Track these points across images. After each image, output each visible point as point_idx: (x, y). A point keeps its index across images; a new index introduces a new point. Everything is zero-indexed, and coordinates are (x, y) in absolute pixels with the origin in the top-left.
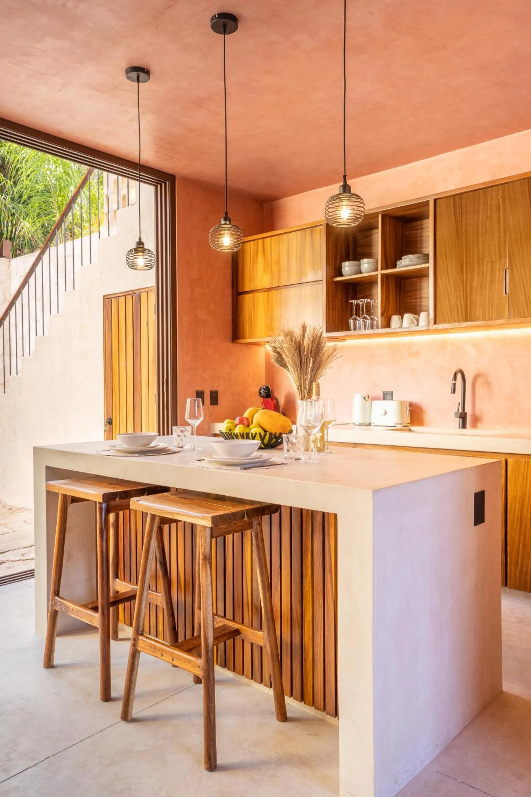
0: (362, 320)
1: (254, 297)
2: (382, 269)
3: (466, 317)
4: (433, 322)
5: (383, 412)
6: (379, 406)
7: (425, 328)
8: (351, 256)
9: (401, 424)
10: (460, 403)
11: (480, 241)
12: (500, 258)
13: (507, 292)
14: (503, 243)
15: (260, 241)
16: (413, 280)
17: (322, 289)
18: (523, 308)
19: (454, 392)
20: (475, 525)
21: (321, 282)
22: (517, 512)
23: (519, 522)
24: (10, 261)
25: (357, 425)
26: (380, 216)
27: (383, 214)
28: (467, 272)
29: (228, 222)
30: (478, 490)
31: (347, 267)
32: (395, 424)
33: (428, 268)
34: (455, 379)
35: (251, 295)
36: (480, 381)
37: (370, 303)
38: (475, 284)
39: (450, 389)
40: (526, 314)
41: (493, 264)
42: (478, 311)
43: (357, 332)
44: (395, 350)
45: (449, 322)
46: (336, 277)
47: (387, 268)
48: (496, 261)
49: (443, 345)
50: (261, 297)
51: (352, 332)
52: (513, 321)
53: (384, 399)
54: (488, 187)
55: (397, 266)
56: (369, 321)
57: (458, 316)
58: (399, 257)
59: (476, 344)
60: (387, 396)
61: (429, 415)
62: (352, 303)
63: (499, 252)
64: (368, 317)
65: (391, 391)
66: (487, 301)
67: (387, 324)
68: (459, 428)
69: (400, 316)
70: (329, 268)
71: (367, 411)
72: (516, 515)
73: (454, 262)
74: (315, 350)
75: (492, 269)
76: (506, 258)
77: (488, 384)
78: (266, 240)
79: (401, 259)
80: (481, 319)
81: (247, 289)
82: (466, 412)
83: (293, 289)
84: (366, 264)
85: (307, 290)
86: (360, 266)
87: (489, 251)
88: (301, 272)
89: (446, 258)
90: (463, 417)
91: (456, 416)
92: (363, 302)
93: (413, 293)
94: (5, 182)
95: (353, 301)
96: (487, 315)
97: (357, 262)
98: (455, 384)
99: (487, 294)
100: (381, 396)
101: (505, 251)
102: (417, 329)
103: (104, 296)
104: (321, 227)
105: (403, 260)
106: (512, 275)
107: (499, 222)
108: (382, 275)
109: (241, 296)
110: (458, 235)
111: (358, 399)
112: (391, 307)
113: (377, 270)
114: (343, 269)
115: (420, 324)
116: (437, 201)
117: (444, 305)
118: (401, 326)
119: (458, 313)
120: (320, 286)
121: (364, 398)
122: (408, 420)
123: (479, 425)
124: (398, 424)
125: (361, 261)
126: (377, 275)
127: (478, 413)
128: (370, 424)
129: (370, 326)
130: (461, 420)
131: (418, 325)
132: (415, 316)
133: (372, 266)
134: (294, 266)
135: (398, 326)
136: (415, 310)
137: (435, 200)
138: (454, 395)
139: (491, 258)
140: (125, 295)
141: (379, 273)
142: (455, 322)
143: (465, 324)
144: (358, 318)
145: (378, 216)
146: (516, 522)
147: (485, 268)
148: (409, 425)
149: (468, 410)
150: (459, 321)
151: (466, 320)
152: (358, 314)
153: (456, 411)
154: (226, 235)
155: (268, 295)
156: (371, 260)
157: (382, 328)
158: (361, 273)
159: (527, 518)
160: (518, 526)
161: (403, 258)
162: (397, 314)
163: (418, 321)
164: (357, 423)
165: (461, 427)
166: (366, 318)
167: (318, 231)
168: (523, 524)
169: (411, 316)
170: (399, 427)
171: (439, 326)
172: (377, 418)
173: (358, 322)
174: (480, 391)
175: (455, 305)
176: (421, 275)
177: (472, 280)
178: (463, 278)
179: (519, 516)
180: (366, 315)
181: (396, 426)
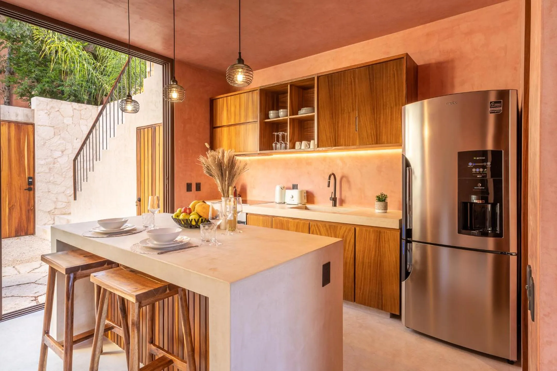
0: (279, 144)
1: (221, 130)
2: (290, 116)
3: (335, 143)
4: (317, 146)
5: (291, 196)
6: (289, 193)
7: (313, 150)
8: (275, 108)
9: (301, 203)
10: (332, 192)
11: (342, 101)
12: (353, 110)
13: (357, 130)
14: (354, 102)
15: (225, 98)
16: (309, 122)
17: (257, 126)
18: (366, 140)
19: (329, 186)
20: (323, 286)
21: (257, 122)
22: (360, 259)
23: (362, 265)
24: (98, 107)
25: (278, 203)
26: (289, 86)
27: (291, 84)
28: (335, 118)
29: (175, 83)
30: (325, 262)
31: (272, 114)
32: (298, 203)
33: (314, 116)
34: (330, 179)
35: (220, 128)
36: (344, 180)
37: (284, 134)
38: (340, 124)
39: (327, 184)
40: (368, 143)
41: (349, 114)
42: (342, 141)
43: (277, 151)
44: (299, 161)
45: (326, 147)
46: (266, 119)
47: (293, 115)
48: (351, 112)
49: (324, 159)
50: (225, 130)
51: (274, 151)
52: (361, 146)
53: (293, 188)
54: (346, 70)
55: (299, 114)
56: (284, 145)
57: (331, 144)
58: (300, 109)
59: (342, 159)
60: (295, 187)
61: (318, 198)
62: (274, 134)
63: (353, 107)
64: (283, 142)
65: (297, 184)
66: (347, 135)
67: (293, 147)
68: (333, 206)
69: (300, 142)
70: (262, 114)
71: (283, 195)
72: (360, 260)
73: (328, 112)
74: (230, 166)
75: (349, 117)
76: (356, 111)
77: (348, 182)
78: (228, 97)
79: (301, 110)
80: (343, 145)
81: (218, 125)
82: (336, 197)
83: (242, 126)
84: (282, 112)
85: (250, 126)
86: (278, 113)
87: (347, 106)
88: (246, 116)
89: (324, 109)
90: (334, 200)
91: (330, 200)
92: (280, 134)
93: (309, 129)
94: (96, 64)
95: (275, 133)
96: (347, 143)
97: (278, 111)
98: (329, 182)
99: (347, 131)
100: (292, 187)
101: (356, 106)
102: (309, 150)
103: (137, 128)
104: (257, 91)
105: (301, 111)
106: (359, 121)
107: (352, 91)
108: (290, 118)
109: (215, 129)
110: (330, 97)
111: (278, 188)
112: (296, 137)
113: (287, 116)
114: (269, 115)
115: (311, 147)
116: (319, 78)
117: (324, 137)
118: (301, 148)
119: (331, 141)
120: (256, 124)
121: (282, 188)
122: (306, 201)
123: (344, 205)
124: (300, 203)
125: (279, 110)
126: (287, 119)
127: (343, 198)
128: (284, 203)
129: (284, 148)
130: (333, 201)
131: (309, 148)
132: (308, 142)
133: (285, 113)
134: (243, 113)
135: (299, 148)
136: (309, 139)
137: (318, 78)
138: (329, 188)
139: (348, 110)
140: (148, 127)
141: (288, 117)
142: (329, 146)
143: (334, 148)
144: (278, 143)
145: (288, 85)
146: (360, 265)
147: (345, 116)
148: (306, 204)
149: (338, 196)
150: (331, 146)
151: (335, 146)
152: (278, 141)
153: (331, 197)
154: (174, 92)
155: (229, 129)
156: (284, 110)
157: (290, 149)
158: (279, 117)
159: (366, 263)
160: (362, 267)
161: (302, 109)
162: (299, 141)
163: (309, 145)
164: (278, 202)
165: (333, 205)
166: (281, 143)
167: (256, 93)
168: (364, 266)
169: (306, 143)
170: (300, 205)
171: (320, 149)
172: (288, 200)
173: (277, 145)
174: (345, 185)
175: (329, 136)
176: (311, 119)
177: (338, 122)
178: (333, 121)
179: (362, 261)
180: (282, 141)
181: (298, 205)
